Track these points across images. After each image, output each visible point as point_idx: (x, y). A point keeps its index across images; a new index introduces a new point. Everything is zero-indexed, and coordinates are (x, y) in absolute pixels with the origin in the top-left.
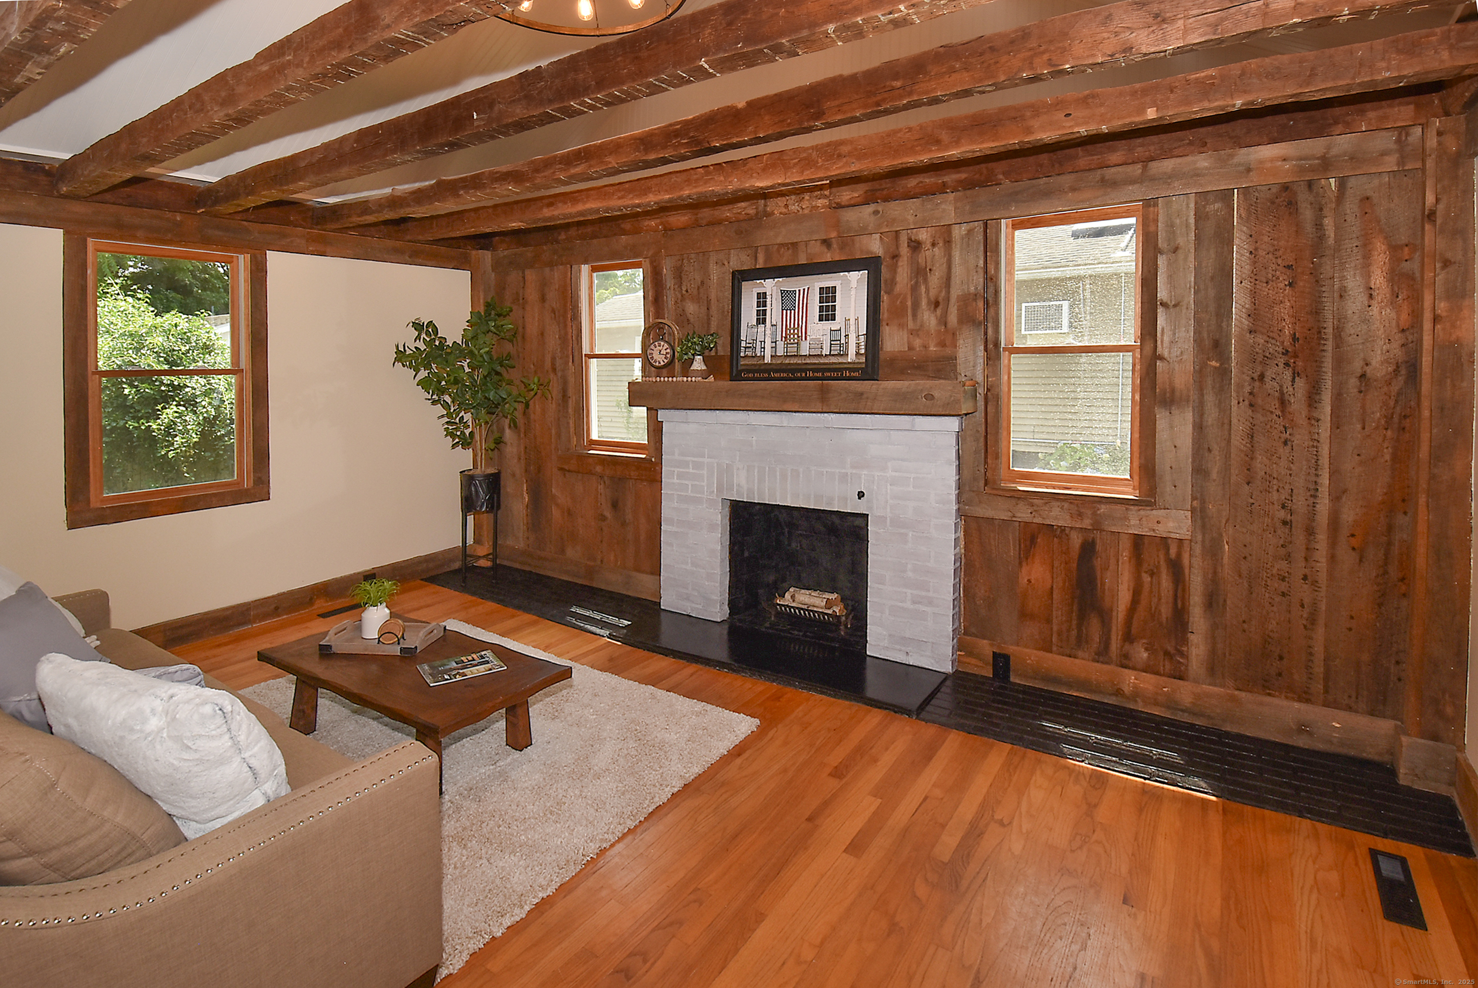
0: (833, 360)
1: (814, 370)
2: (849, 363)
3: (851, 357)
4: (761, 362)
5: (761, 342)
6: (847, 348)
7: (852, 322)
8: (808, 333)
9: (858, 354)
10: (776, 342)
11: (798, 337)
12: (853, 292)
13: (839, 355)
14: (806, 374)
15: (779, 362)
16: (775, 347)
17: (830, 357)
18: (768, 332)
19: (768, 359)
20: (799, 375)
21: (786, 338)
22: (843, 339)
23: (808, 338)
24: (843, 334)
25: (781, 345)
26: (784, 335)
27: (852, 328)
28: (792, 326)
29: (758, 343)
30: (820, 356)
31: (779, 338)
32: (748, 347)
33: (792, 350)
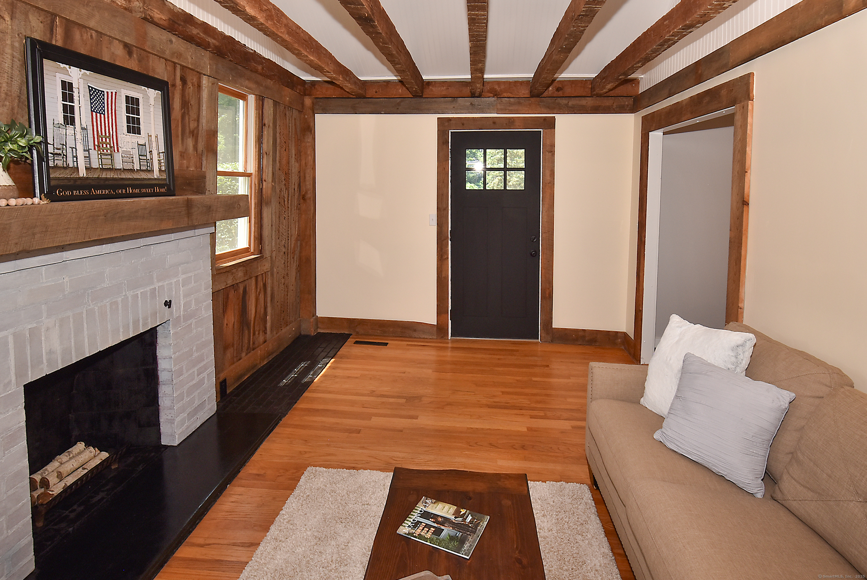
0: (144, 176)
1: (134, 187)
2: (155, 179)
3: (156, 174)
4: (74, 175)
5: (72, 148)
6: (152, 165)
7: (153, 138)
8: (120, 145)
9: (160, 170)
10: (88, 151)
11: (111, 147)
12: (152, 109)
13: (147, 171)
14: (126, 191)
15: (96, 176)
16: (89, 157)
17: (141, 173)
18: (79, 136)
19: (83, 173)
20: (120, 191)
21: (99, 146)
22: (148, 154)
23: (120, 151)
24: (148, 151)
25: (94, 154)
26: (96, 143)
27: (154, 145)
28: (104, 134)
29: (69, 150)
30: (132, 171)
31: (91, 146)
32: (57, 154)
33: (107, 162)
